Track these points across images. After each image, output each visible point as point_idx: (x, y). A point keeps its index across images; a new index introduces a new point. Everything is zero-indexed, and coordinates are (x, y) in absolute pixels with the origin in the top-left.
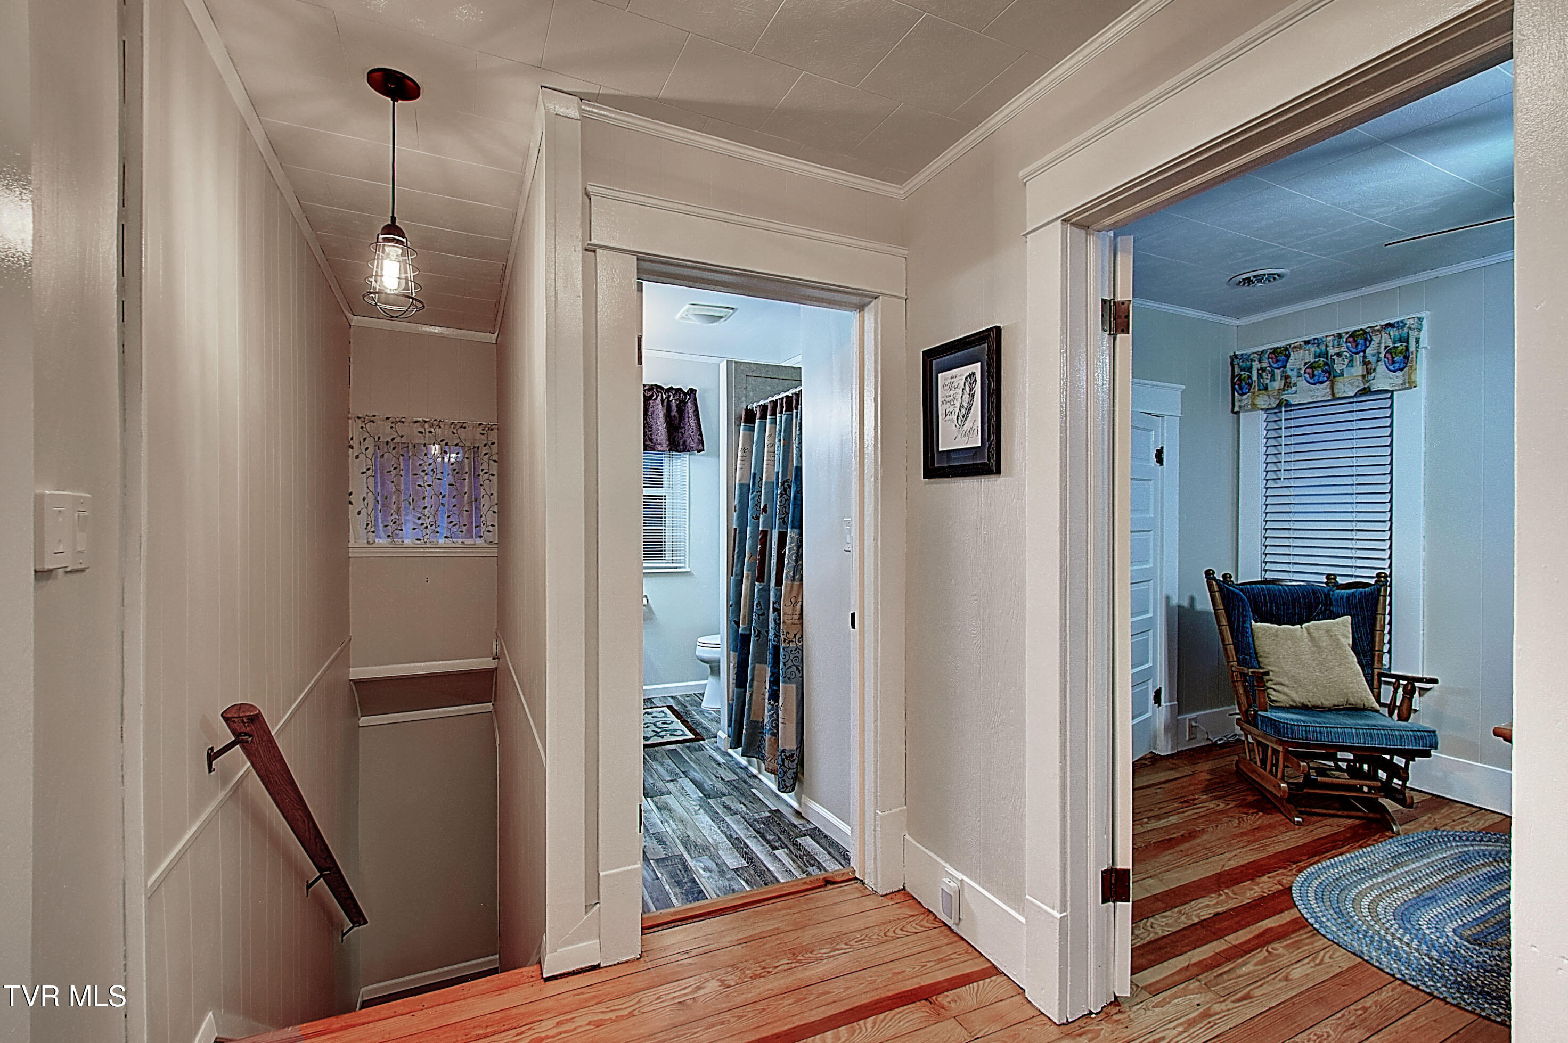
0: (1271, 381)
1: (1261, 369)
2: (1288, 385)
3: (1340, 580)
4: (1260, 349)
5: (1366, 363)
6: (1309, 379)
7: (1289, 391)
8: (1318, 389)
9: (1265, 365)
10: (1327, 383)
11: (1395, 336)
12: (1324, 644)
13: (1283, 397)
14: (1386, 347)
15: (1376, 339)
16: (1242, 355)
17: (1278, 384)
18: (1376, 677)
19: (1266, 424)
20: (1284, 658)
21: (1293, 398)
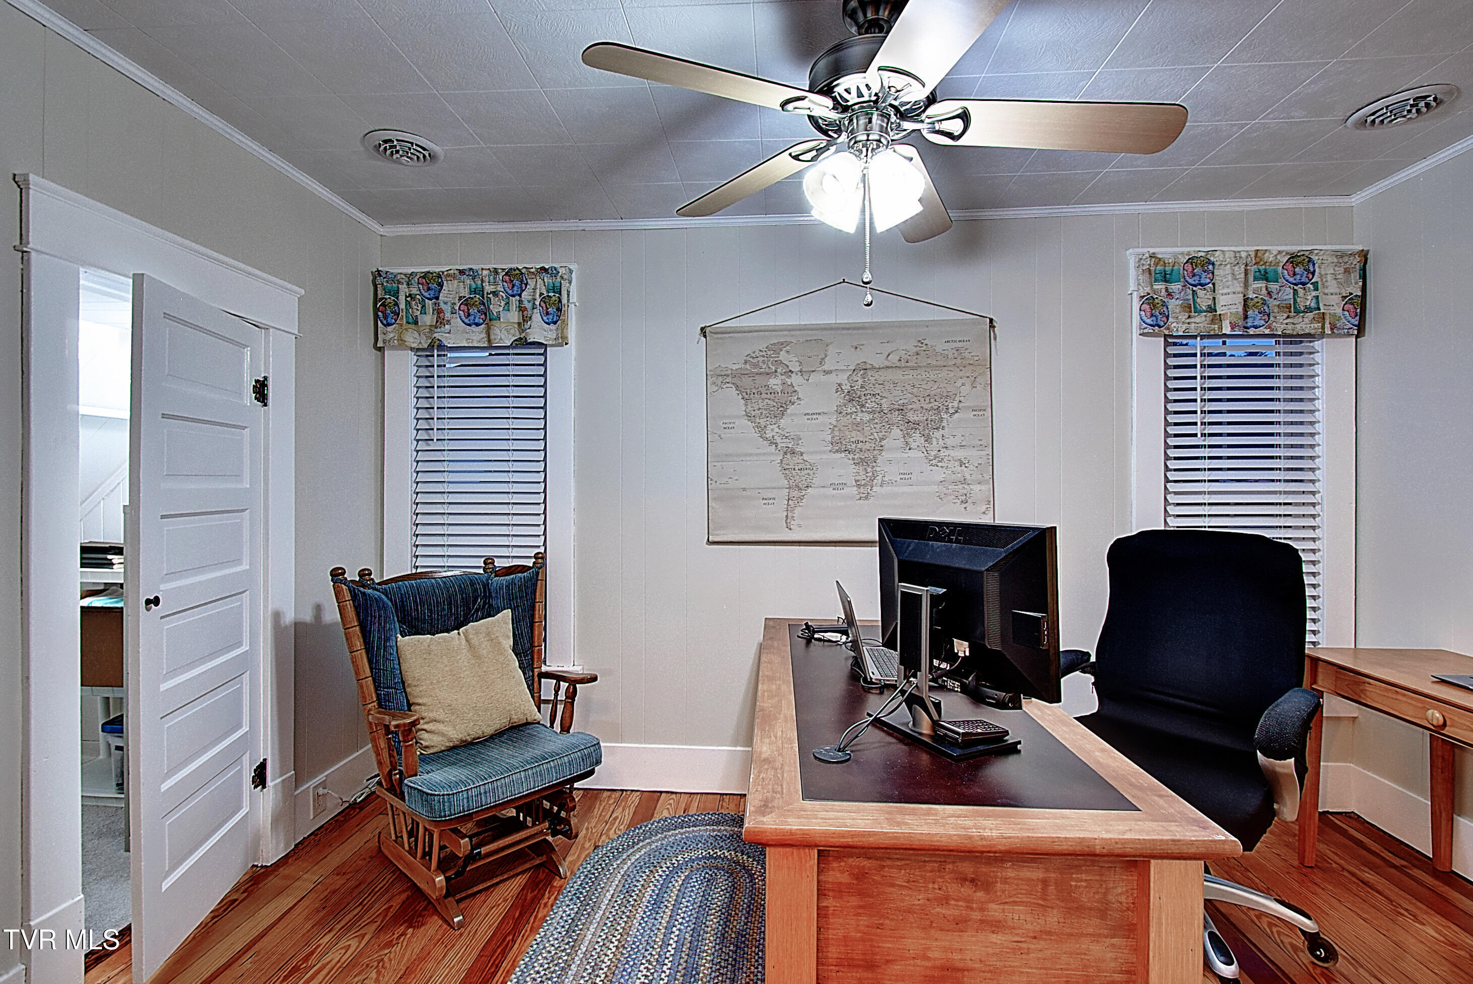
0: (421, 313)
1: (410, 295)
2: (441, 321)
3: (499, 563)
4: (410, 270)
5: (522, 309)
6: (463, 317)
7: (443, 329)
8: (473, 332)
9: (414, 291)
10: (483, 326)
11: (549, 283)
12: (485, 652)
13: (435, 335)
14: (541, 294)
15: (531, 283)
16: (387, 272)
17: (428, 319)
18: (536, 679)
19: (416, 368)
20: (439, 682)
21: (446, 338)
